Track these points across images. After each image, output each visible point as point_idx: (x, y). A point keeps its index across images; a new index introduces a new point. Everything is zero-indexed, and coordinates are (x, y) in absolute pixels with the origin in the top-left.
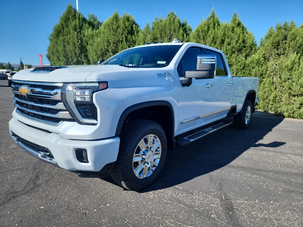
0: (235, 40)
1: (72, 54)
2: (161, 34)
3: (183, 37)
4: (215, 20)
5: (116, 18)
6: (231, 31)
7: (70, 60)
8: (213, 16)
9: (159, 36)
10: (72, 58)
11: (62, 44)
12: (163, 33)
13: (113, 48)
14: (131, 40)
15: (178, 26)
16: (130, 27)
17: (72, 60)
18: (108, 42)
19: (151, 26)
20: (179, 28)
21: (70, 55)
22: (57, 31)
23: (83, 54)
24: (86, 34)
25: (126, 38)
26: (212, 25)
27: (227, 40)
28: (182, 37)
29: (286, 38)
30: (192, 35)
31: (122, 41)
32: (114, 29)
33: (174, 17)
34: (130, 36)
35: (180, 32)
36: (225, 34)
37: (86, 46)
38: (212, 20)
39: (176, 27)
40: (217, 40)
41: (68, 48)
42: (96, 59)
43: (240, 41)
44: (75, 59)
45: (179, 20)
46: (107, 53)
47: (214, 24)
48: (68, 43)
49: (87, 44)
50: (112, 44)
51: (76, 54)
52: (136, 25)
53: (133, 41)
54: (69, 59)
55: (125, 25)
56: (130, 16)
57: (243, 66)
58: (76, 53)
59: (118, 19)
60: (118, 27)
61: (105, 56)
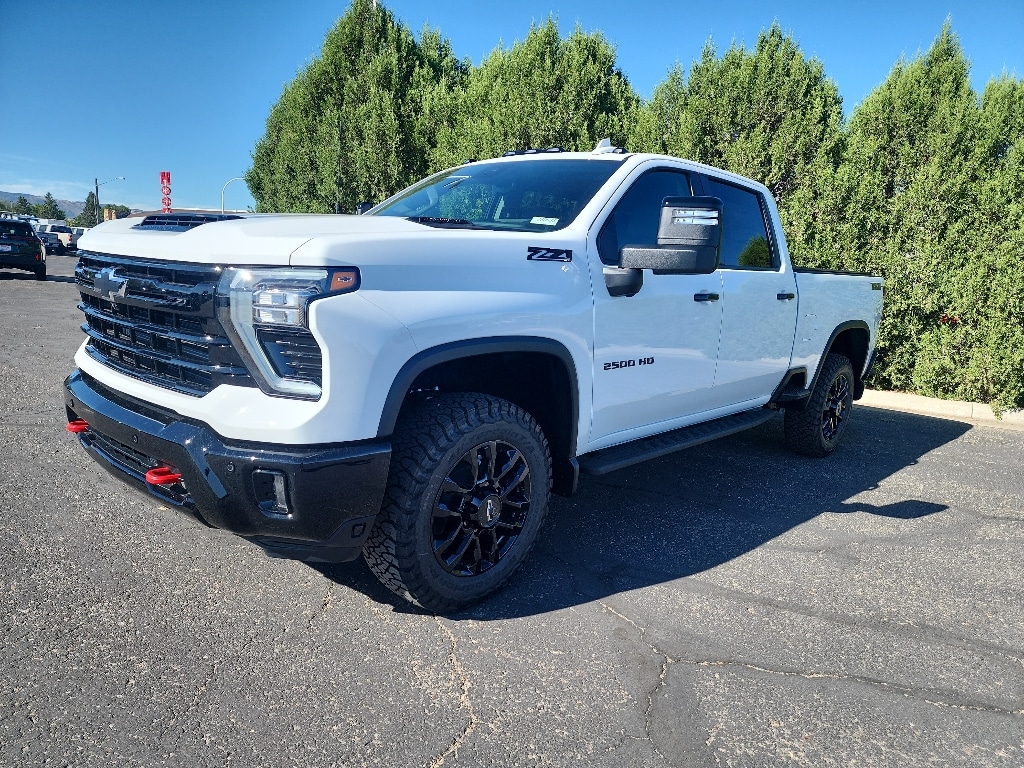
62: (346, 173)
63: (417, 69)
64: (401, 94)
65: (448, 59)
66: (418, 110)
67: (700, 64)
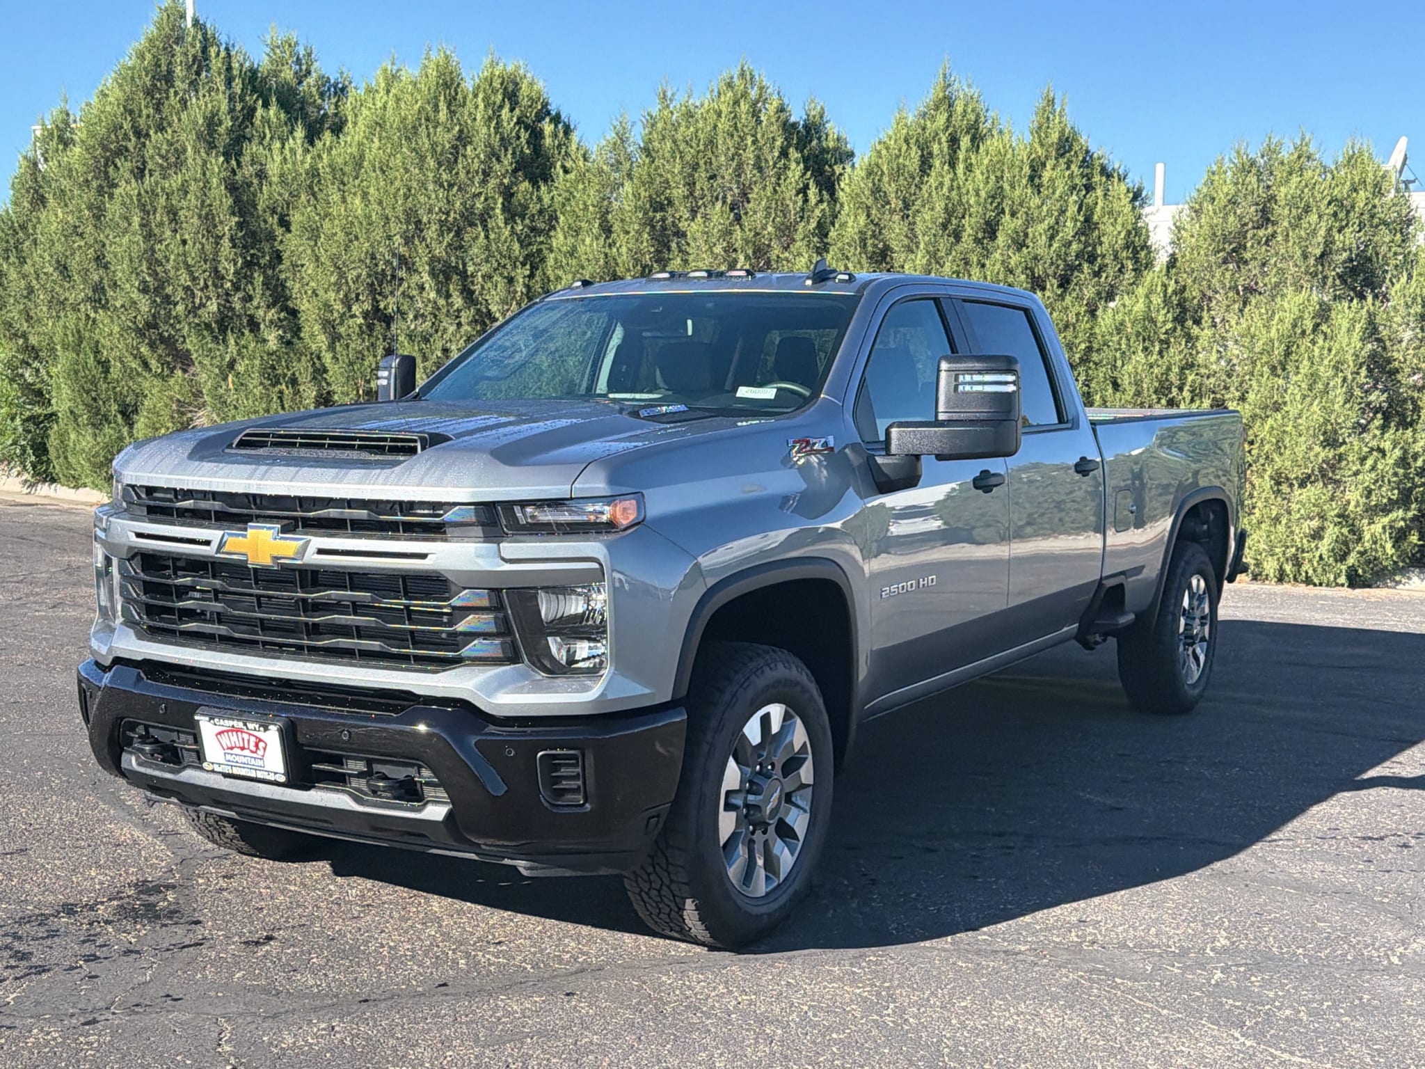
0: (1045, 225)
1: (194, 279)
2: (691, 185)
3: (806, 201)
4: (957, 120)
5: (448, 84)
6: (1024, 181)
7: (180, 308)
8: (947, 102)
9: (679, 192)
10: (193, 296)
11: (136, 220)
12: (702, 175)
13: (439, 251)
14: (534, 208)
15: (778, 143)
16: (524, 136)
17: (193, 310)
18: (408, 222)
19: (637, 136)
20: (784, 153)
21: (184, 279)
22: (105, 148)
23: (259, 279)
24: (273, 169)
25: (508, 194)
26: (939, 149)
27: (1009, 225)
28: (800, 203)
29: (1265, 217)
30: (847, 189)
31: (485, 216)
32: (439, 149)
33: (753, 94)
34: (525, 185)
35: (790, 174)
36: (997, 195)
37: (279, 231)
38: (941, 119)
39: (766, 149)
40: (965, 222)
41: (169, 244)
42: (338, 307)
43: (1069, 229)
44: (213, 307)
45: (781, 109)
46: (402, 273)
47: (954, 141)
48: (173, 213)
49: (285, 223)
50: (431, 233)
51: (218, 276)
52: (556, 120)
53: (541, 212)
54: (176, 304)
55: (497, 127)
56: (522, 72)
57: (1083, 346)
58: (216, 271)
59: (459, 97)
60: (463, 139)
61: (392, 293)
62: (155, 274)
63: (260, 112)
64: (233, 150)
65: (311, 80)
66: (261, 175)
67: (655, 113)
